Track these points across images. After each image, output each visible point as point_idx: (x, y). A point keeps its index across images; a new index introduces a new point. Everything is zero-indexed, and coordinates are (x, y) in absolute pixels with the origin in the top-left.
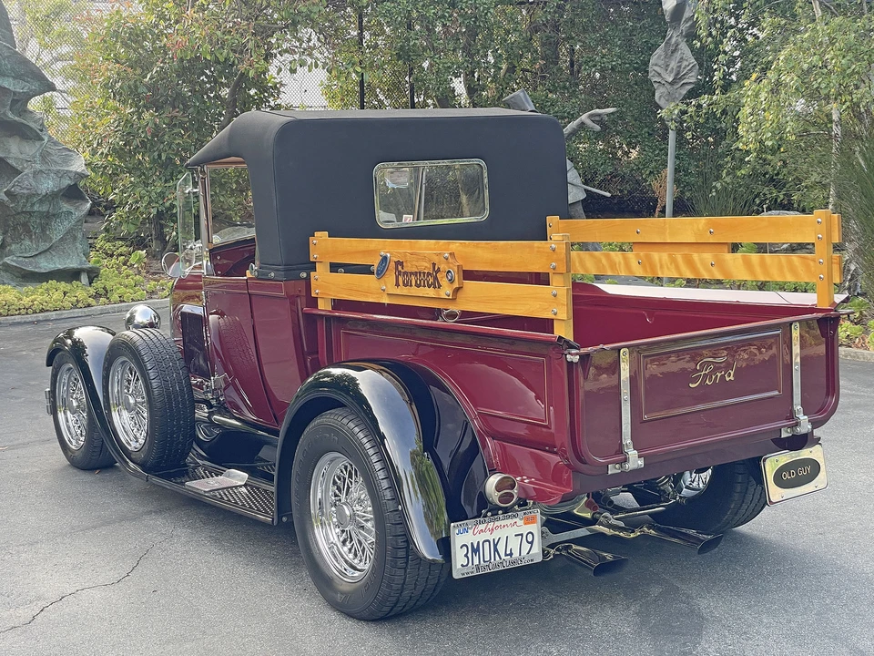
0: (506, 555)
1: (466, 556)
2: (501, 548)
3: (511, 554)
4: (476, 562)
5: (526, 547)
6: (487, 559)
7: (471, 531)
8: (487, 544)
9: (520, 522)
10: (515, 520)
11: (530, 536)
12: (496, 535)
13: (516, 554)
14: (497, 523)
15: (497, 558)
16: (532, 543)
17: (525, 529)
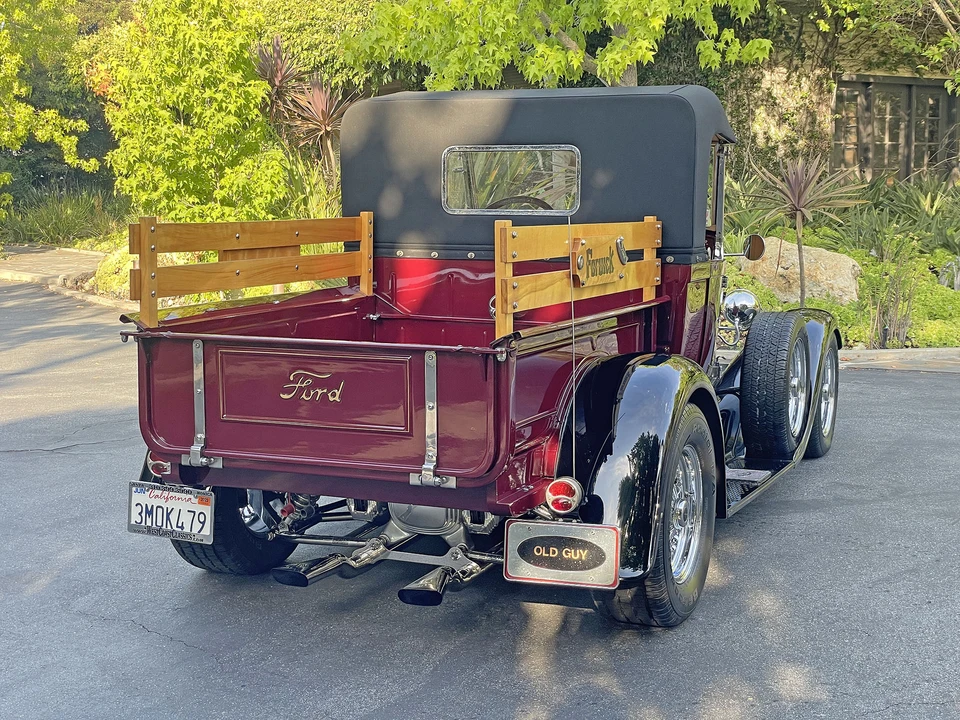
0: (177, 527)
1: (140, 514)
2: (173, 517)
3: (182, 528)
4: (149, 524)
5: (197, 526)
6: (159, 524)
7: (147, 493)
8: (160, 510)
9: (195, 500)
10: (189, 496)
11: (202, 516)
12: (169, 505)
13: (187, 530)
14: (172, 494)
15: (169, 528)
16: (203, 523)
17: (199, 508)
